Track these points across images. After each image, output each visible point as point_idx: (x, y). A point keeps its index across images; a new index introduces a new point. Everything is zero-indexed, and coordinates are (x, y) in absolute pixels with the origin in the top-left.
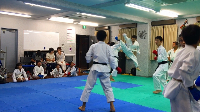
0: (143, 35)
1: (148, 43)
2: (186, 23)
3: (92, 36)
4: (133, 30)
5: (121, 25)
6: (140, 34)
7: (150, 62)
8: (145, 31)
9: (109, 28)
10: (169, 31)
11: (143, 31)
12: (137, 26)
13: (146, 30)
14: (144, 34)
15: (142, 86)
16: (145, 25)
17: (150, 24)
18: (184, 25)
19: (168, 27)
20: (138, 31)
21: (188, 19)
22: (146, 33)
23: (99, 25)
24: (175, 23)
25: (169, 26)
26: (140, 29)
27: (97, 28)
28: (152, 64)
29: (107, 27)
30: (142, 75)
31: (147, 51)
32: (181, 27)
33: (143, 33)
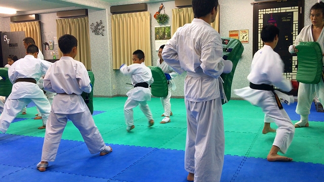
0: (98, 29)
1: (109, 42)
2: (161, 9)
3: (5, 33)
4: (82, 21)
5: (59, 13)
6: (93, 27)
7: (114, 72)
8: (101, 23)
9: (38, 17)
10: (138, 22)
11: (99, 22)
12: (87, 14)
13: (103, 20)
14: (100, 27)
15: (103, 112)
16: (100, 12)
17: (108, 11)
18: (159, 12)
19: (136, 16)
20: (90, 23)
21: (164, 4)
22: (103, 25)
23: (17, 12)
24: (146, 10)
25: (138, 13)
26: (93, 19)
27: (15, 18)
28: (117, 75)
29: (34, 16)
30: (103, 94)
31: (107, 55)
32: (155, 16)
33: (98, 25)
